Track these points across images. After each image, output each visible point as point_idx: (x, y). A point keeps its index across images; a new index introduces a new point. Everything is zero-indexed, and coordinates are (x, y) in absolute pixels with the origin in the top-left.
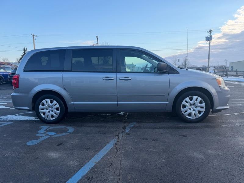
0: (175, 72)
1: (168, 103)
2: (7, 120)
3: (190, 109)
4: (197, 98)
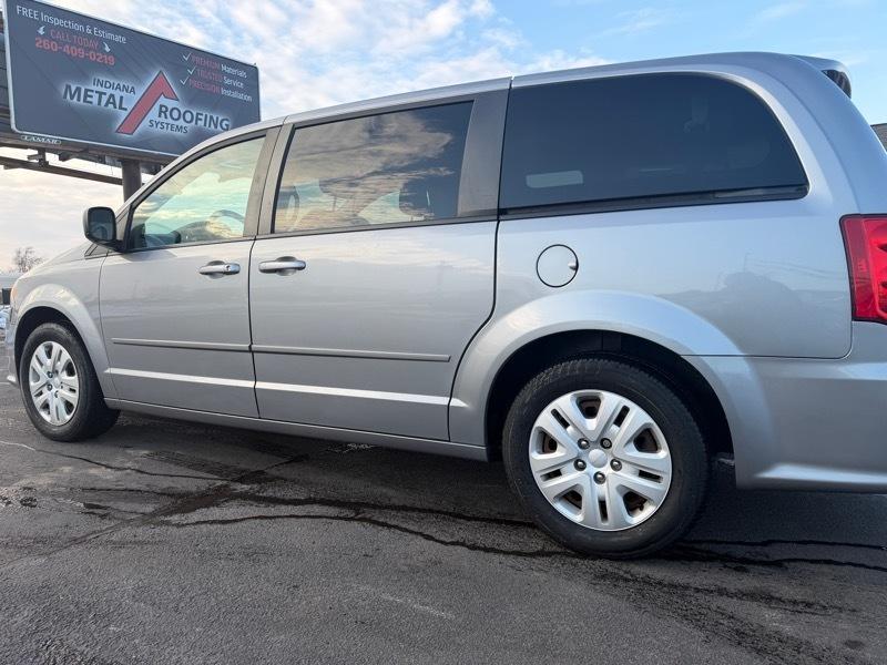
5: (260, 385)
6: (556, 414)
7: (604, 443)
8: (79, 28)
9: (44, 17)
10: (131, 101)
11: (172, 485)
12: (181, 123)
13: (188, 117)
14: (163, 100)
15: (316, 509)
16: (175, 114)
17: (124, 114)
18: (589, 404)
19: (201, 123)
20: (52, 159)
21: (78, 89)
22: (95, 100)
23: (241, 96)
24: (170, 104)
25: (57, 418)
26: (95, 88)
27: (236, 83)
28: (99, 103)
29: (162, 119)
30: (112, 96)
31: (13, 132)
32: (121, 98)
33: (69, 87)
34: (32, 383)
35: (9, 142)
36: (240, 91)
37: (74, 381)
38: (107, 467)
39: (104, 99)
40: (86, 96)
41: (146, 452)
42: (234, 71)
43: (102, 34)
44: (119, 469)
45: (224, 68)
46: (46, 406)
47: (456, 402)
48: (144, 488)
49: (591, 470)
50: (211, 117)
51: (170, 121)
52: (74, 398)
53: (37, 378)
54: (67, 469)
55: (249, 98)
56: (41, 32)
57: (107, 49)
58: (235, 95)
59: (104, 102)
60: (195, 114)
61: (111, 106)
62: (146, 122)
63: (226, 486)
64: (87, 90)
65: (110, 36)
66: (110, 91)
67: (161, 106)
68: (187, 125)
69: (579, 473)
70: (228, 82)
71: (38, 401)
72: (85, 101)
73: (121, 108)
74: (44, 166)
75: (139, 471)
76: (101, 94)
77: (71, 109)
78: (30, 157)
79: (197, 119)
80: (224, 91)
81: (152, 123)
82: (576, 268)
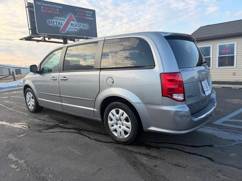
5: (63, 104)
6: (112, 113)
7: (120, 120)
8: (51, 5)
9: (43, 4)
10: (64, 23)
11: (48, 123)
12: (76, 27)
13: (78, 26)
14: (71, 22)
15: (72, 130)
16: (75, 25)
17: (62, 27)
18: (118, 111)
19: (81, 27)
20: (47, 39)
21: (51, 21)
22: (55, 24)
23: (91, 19)
24: (73, 23)
25: (31, 108)
26: (55, 21)
27: (90, 15)
28: (56, 24)
29: (72, 27)
30: (59, 22)
31: (37, 34)
32: (62, 22)
33: (49, 21)
34: (27, 100)
35: (36, 36)
36: (91, 17)
37: (33, 100)
38: (38, 119)
39: (58, 23)
40: (53, 23)
41: (47, 116)
42: (89, 12)
43: (56, 6)
44: (40, 119)
45: (86, 11)
46: (29, 105)
47: (95, 110)
48: (43, 124)
49: (119, 125)
50: (84, 25)
51: (73, 27)
52: (34, 104)
53: (28, 99)
54: (30, 119)
55: (93, 19)
56: (42, 8)
57: (58, 10)
58: (89, 18)
59: (57, 24)
60: (79, 24)
61: (59, 25)
62: (68, 28)
63: (58, 124)
64: (53, 21)
65: (58, 7)
66: (59, 21)
67: (71, 24)
68: (78, 28)
69: (116, 126)
70: (87, 15)
71: (28, 104)
72: (53, 24)
73: (62, 25)
74: (45, 41)
75: (44, 120)
76: (57, 22)
77: (50, 27)
78: (42, 39)
79: (80, 26)
80: (86, 18)
81: (70, 28)
82: (113, 82)
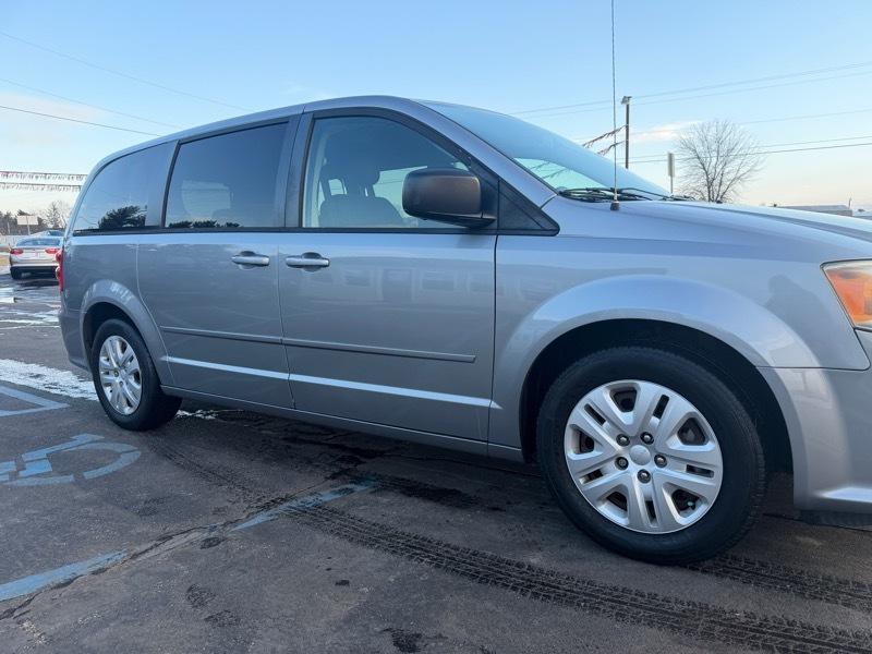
0: (532, 225)
1: (494, 405)
2: (53, 391)
3: (621, 463)
4: (664, 400)
